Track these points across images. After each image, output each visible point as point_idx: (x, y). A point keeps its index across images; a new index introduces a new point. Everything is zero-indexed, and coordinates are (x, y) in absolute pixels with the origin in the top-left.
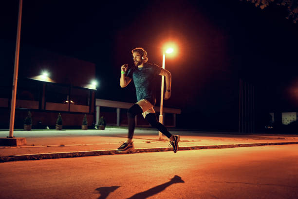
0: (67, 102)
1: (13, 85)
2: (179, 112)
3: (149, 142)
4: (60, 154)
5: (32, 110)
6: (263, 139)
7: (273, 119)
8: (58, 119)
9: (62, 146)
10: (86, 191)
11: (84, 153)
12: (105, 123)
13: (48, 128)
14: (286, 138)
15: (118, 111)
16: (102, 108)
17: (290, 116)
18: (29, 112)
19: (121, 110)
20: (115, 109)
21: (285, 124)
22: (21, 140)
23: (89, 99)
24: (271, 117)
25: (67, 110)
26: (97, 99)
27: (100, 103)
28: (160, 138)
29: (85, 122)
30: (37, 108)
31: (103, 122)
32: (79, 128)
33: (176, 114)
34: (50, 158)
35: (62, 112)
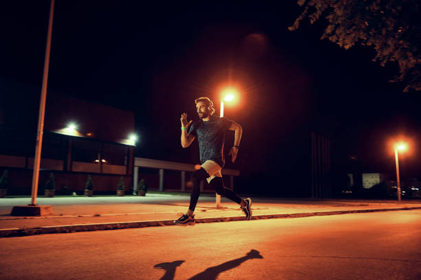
0: (97, 161)
1: (38, 139)
2: (237, 173)
3: (204, 211)
4: (97, 225)
5: (55, 172)
6: (343, 205)
7: (352, 182)
8: (88, 183)
9: (98, 215)
10: (142, 269)
11: (126, 224)
12: (146, 187)
13: (74, 194)
14: (370, 204)
15: (161, 172)
16: (141, 169)
17: (372, 178)
18: (52, 174)
19: (166, 171)
20: (158, 170)
21: (366, 187)
22: (46, 208)
23: (126, 158)
24: (349, 179)
25: (99, 172)
26: (136, 158)
27: (139, 163)
28: (218, 206)
29: (121, 186)
30: (61, 168)
31: (144, 186)
32: (114, 193)
33: (234, 176)
34: (84, 231)
35: (92, 174)
